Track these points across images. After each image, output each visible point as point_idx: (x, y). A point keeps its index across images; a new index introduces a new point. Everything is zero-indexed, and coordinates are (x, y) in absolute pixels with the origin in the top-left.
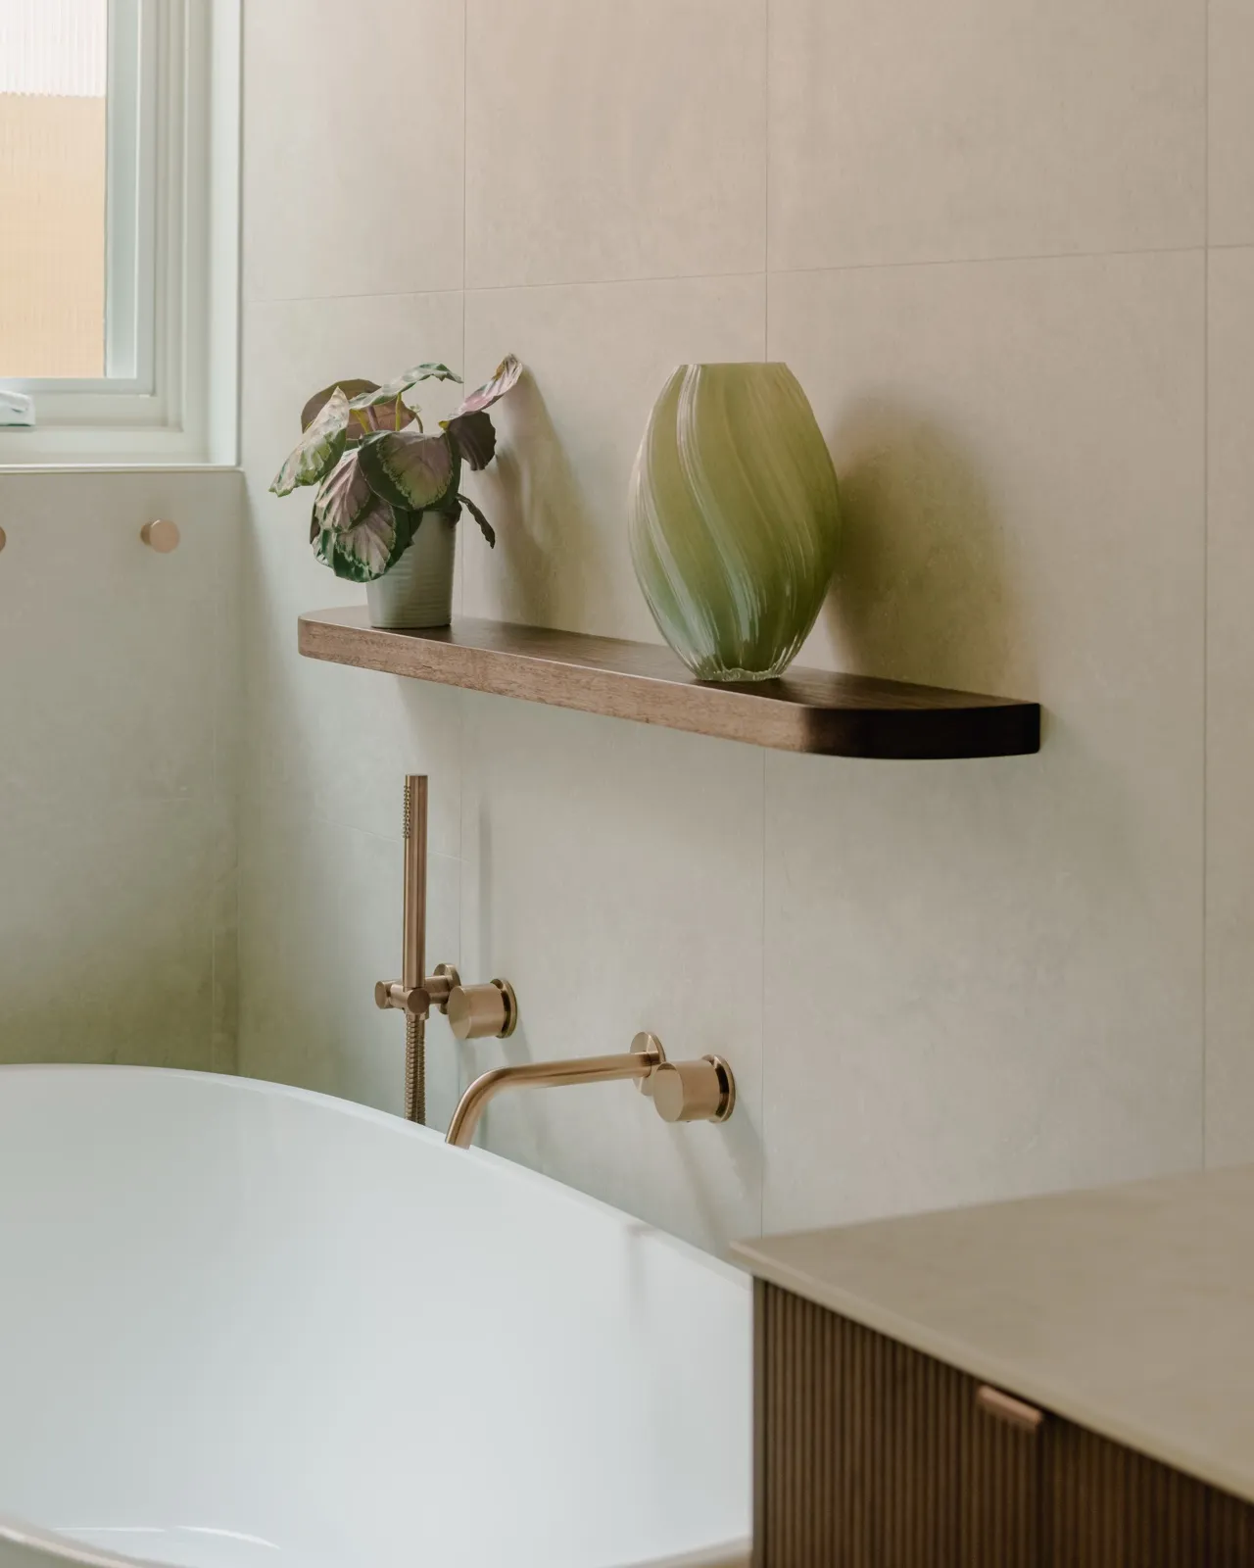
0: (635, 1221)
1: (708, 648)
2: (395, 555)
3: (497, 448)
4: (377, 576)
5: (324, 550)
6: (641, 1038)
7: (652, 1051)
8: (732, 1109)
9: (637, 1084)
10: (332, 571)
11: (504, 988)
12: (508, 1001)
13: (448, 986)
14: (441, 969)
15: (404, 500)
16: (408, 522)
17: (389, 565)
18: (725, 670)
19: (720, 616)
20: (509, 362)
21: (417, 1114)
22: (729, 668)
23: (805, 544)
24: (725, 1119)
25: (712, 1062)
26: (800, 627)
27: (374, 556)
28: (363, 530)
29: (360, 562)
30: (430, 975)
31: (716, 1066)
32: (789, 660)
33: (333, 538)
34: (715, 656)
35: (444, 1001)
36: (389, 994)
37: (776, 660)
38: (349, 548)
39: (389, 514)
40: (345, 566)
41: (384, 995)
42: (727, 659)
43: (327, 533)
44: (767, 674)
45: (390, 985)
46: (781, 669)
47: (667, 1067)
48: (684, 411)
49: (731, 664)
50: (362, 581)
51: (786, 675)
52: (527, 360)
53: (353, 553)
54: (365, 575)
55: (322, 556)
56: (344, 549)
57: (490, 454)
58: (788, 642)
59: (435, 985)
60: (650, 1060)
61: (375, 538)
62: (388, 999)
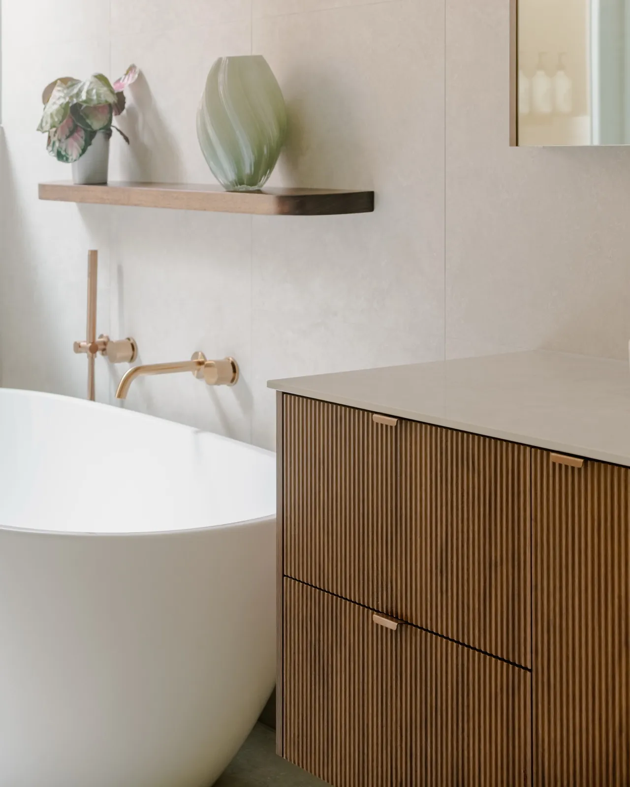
0: (196, 429)
1: (232, 176)
2: (84, 151)
3: (126, 106)
4: (75, 160)
5: (52, 150)
6: (196, 355)
7: (201, 360)
8: (237, 380)
9: (194, 374)
10: (55, 159)
11: (132, 341)
12: (133, 347)
13: (105, 344)
14: (101, 336)
15: (90, 126)
16: (91, 135)
17: (81, 155)
18: (239, 186)
19: (237, 163)
20: (132, 68)
21: (92, 398)
22: (240, 185)
23: (273, 132)
24: (234, 385)
25: (229, 360)
26: (270, 166)
27: (74, 152)
28: (70, 140)
29: (68, 154)
30: (98, 339)
31: (230, 362)
32: (265, 183)
33: (57, 144)
34: (235, 181)
35: (104, 350)
36: (80, 347)
37: (260, 181)
38: (64, 149)
39: (82, 133)
40: (61, 156)
41: (78, 348)
42: (240, 182)
43: (54, 143)
44: (255, 188)
45: (80, 343)
46: (262, 186)
47: (209, 366)
48: (221, 77)
49: (241, 183)
50: (69, 163)
51: (263, 189)
52: (139, 66)
53: (65, 151)
54: (70, 160)
55: (51, 153)
56: (61, 148)
57: (123, 108)
58: (265, 173)
59: (100, 343)
60: (200, 363)
61: (75, 144)
62: (80, 349)
